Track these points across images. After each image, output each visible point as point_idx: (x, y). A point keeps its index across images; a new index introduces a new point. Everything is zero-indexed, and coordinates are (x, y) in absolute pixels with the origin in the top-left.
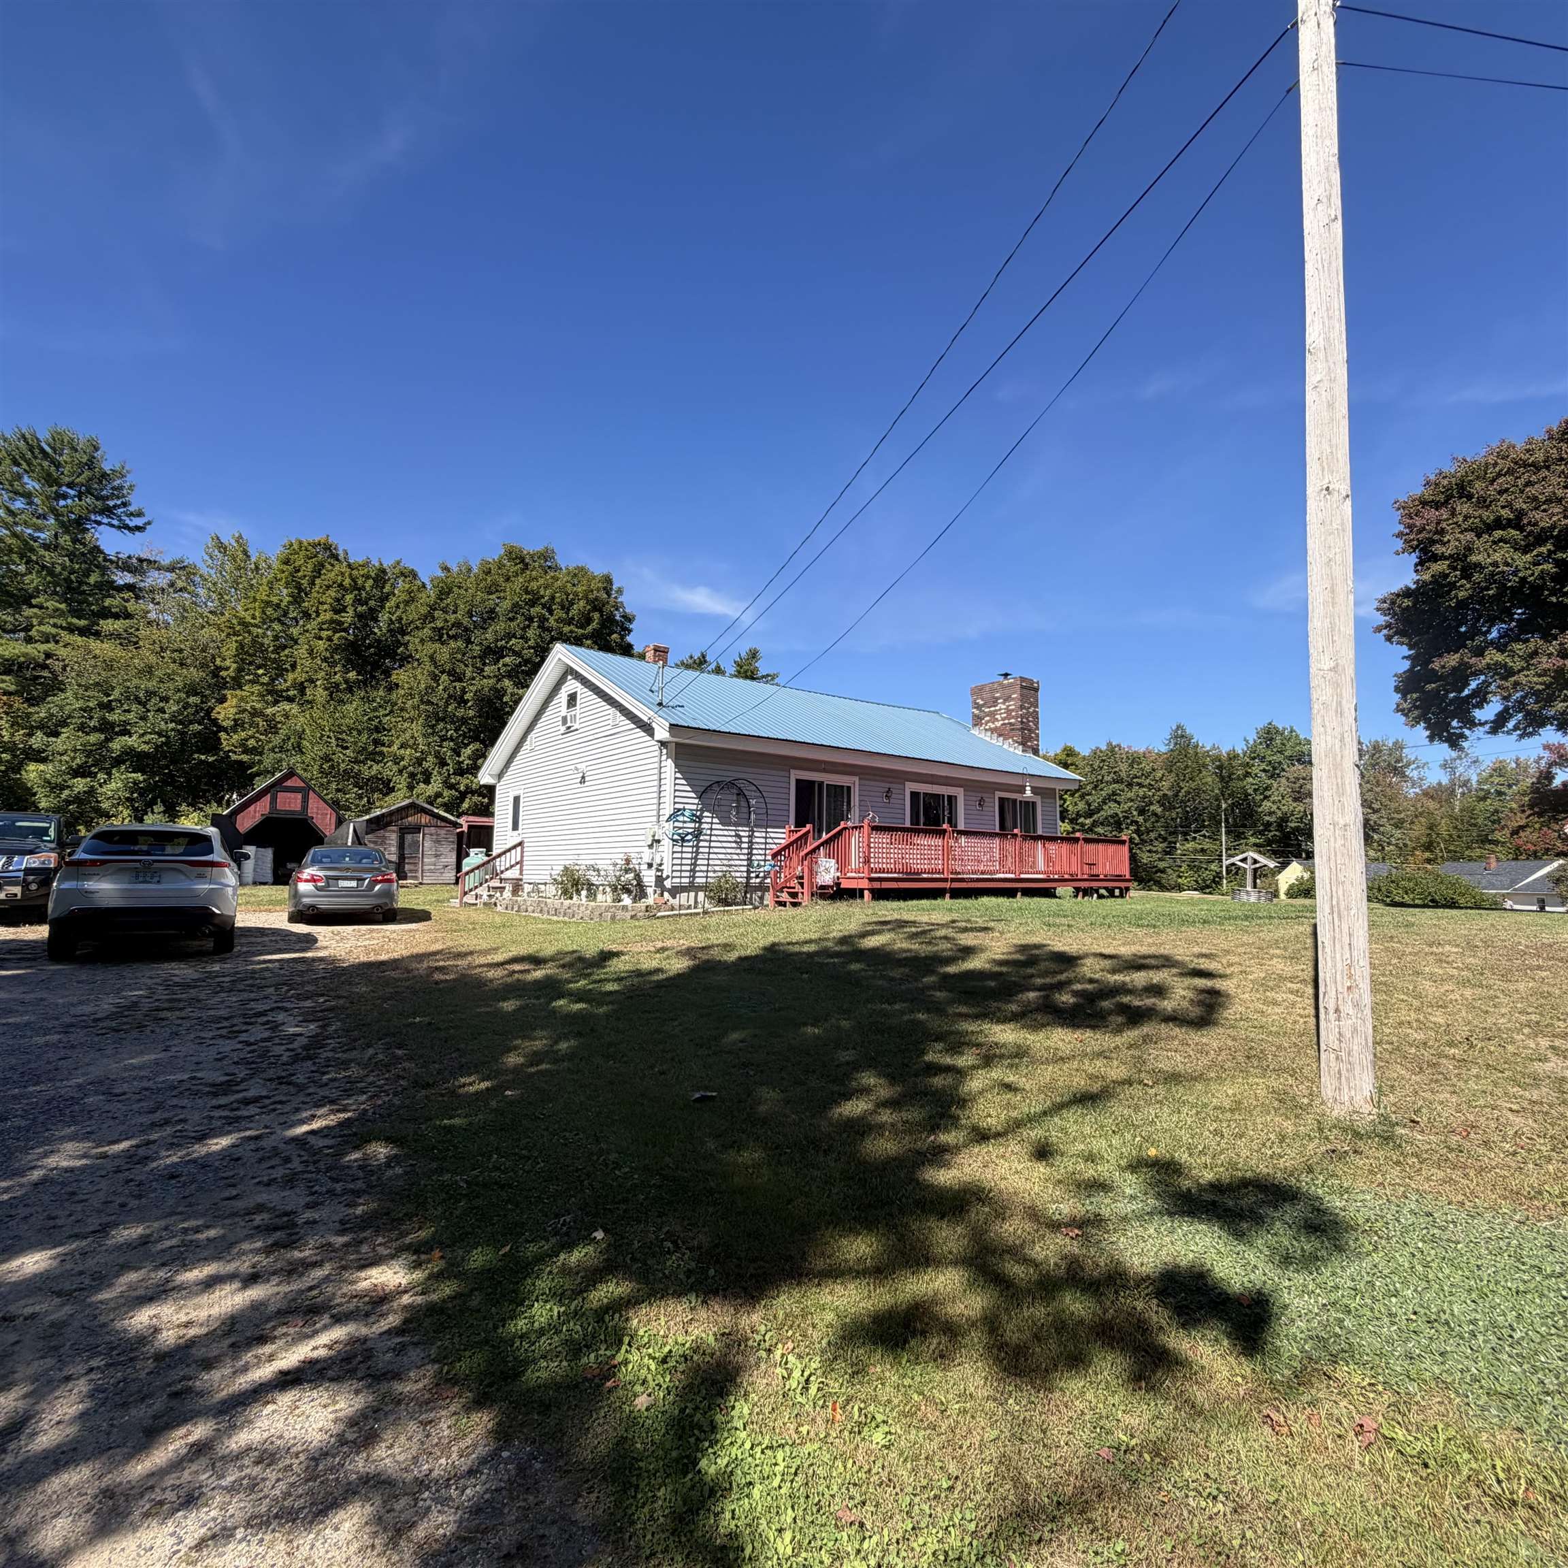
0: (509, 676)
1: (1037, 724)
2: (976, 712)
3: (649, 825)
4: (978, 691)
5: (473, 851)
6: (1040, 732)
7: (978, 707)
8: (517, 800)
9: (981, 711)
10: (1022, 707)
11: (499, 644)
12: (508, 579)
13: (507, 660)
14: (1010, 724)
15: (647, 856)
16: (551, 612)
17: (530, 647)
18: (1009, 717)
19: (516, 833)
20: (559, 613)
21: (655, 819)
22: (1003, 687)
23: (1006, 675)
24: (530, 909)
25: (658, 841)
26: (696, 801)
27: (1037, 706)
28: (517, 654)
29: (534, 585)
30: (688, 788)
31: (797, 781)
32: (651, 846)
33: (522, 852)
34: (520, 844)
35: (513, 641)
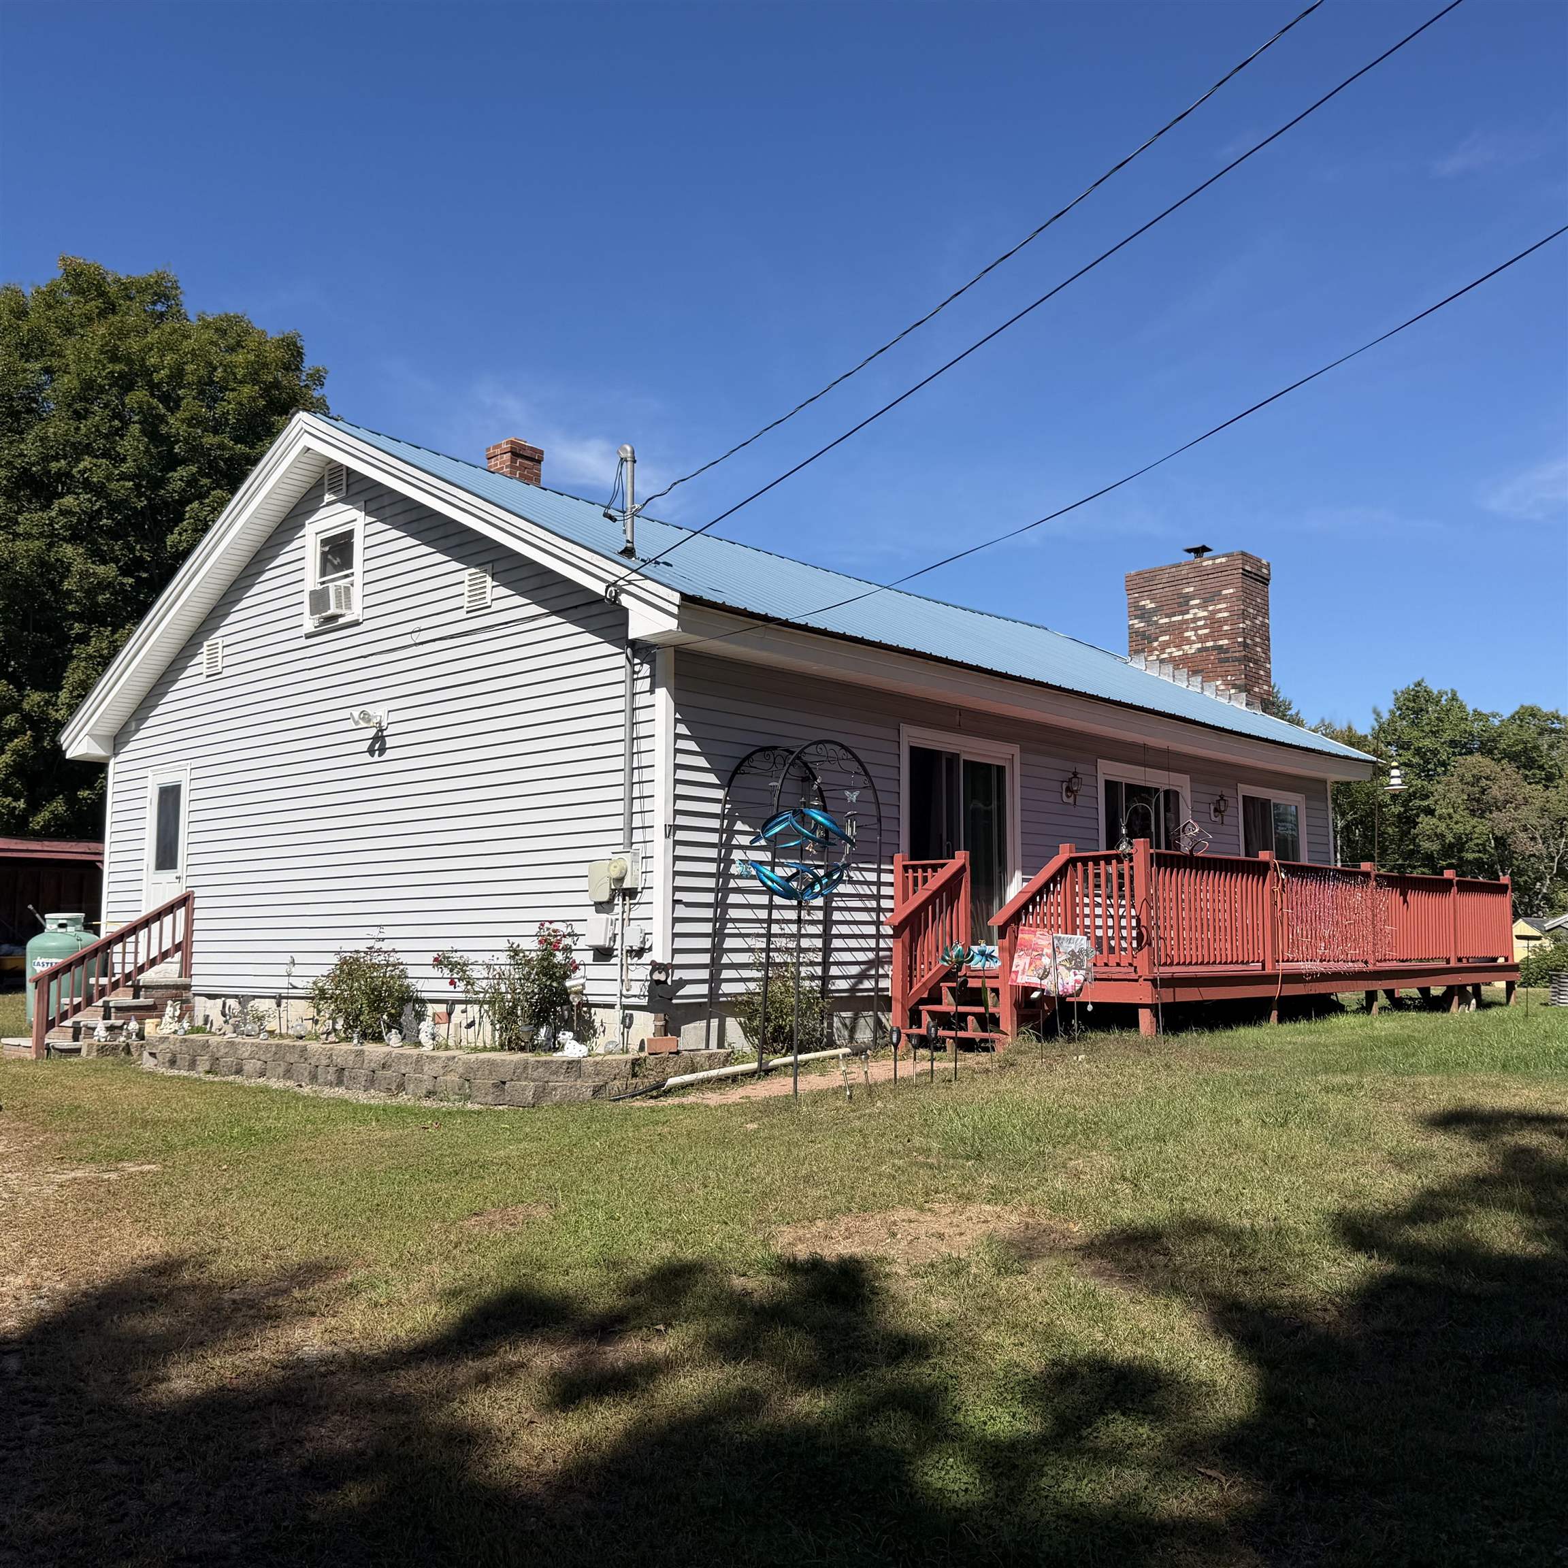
0: (74, 538)
1: (1266, 650)
2: (1138, 624)
3: (605, 853)
4: (1141, 583)
5: (52, 920)
6: (1273, 666)
7: (1143, 614)
8: (169, 798)
9: (1149, 622)
10: (1244, 615)
11: (54, 466)
12: (69, 331)
13: (69, 501)
14: (1220, 648)
15: (596, 929)
16: (172, 402)
17: (123, 477)
18: (1215, 633)
19: (168, 875)
20: (190, 404)
21: (619, 837)
22: (1204, 574)
23: (1200, 551)
24: (249, 1067)
25: (631, 893)
26: (720, 794)
27: (1266, 615)
28: (98, 490)
29: (133, 345)
30: (702, 762)
31: (914, 751)
32: (603, 907)
33: (189, 922)
34: (185, 901)
35: (86, 463)
